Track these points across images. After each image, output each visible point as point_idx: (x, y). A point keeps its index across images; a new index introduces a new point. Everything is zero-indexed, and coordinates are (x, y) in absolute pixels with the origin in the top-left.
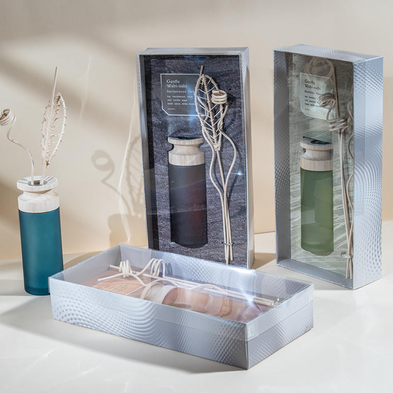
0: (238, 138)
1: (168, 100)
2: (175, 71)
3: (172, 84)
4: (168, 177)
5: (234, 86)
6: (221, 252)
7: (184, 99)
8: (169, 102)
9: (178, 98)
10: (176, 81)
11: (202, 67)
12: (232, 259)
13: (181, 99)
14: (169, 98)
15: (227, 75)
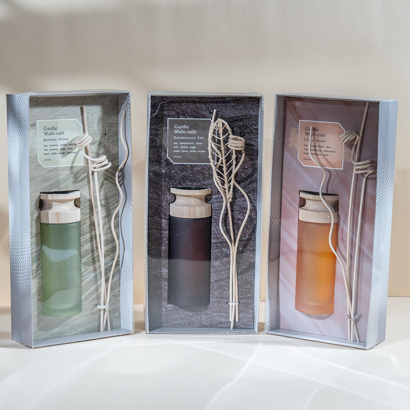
0: (249, 188)
1: (175, 147)
2: (184, 116)
3: (180, 130)
4: (168, 232)
5: (248, 132)
6: (225, 313)
7: (192, 145)
8: (176, 149)
9: (186, 145)
10: (185, 127)
11: (215, 111)
12: (237, 320)
13: (189, 146)
14: (176, 145)
15: (242, 120)
